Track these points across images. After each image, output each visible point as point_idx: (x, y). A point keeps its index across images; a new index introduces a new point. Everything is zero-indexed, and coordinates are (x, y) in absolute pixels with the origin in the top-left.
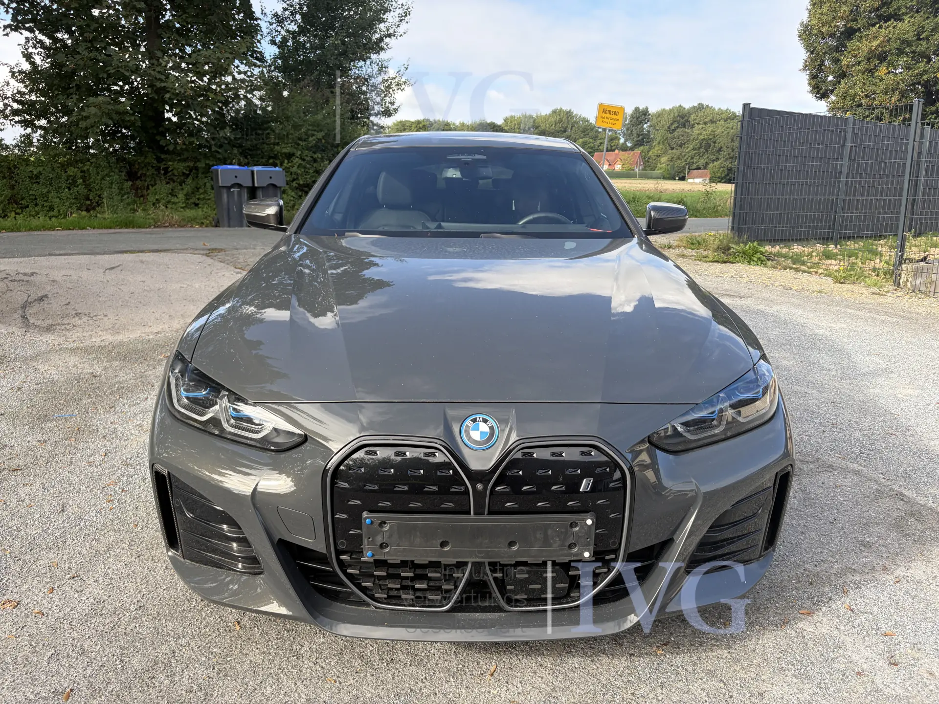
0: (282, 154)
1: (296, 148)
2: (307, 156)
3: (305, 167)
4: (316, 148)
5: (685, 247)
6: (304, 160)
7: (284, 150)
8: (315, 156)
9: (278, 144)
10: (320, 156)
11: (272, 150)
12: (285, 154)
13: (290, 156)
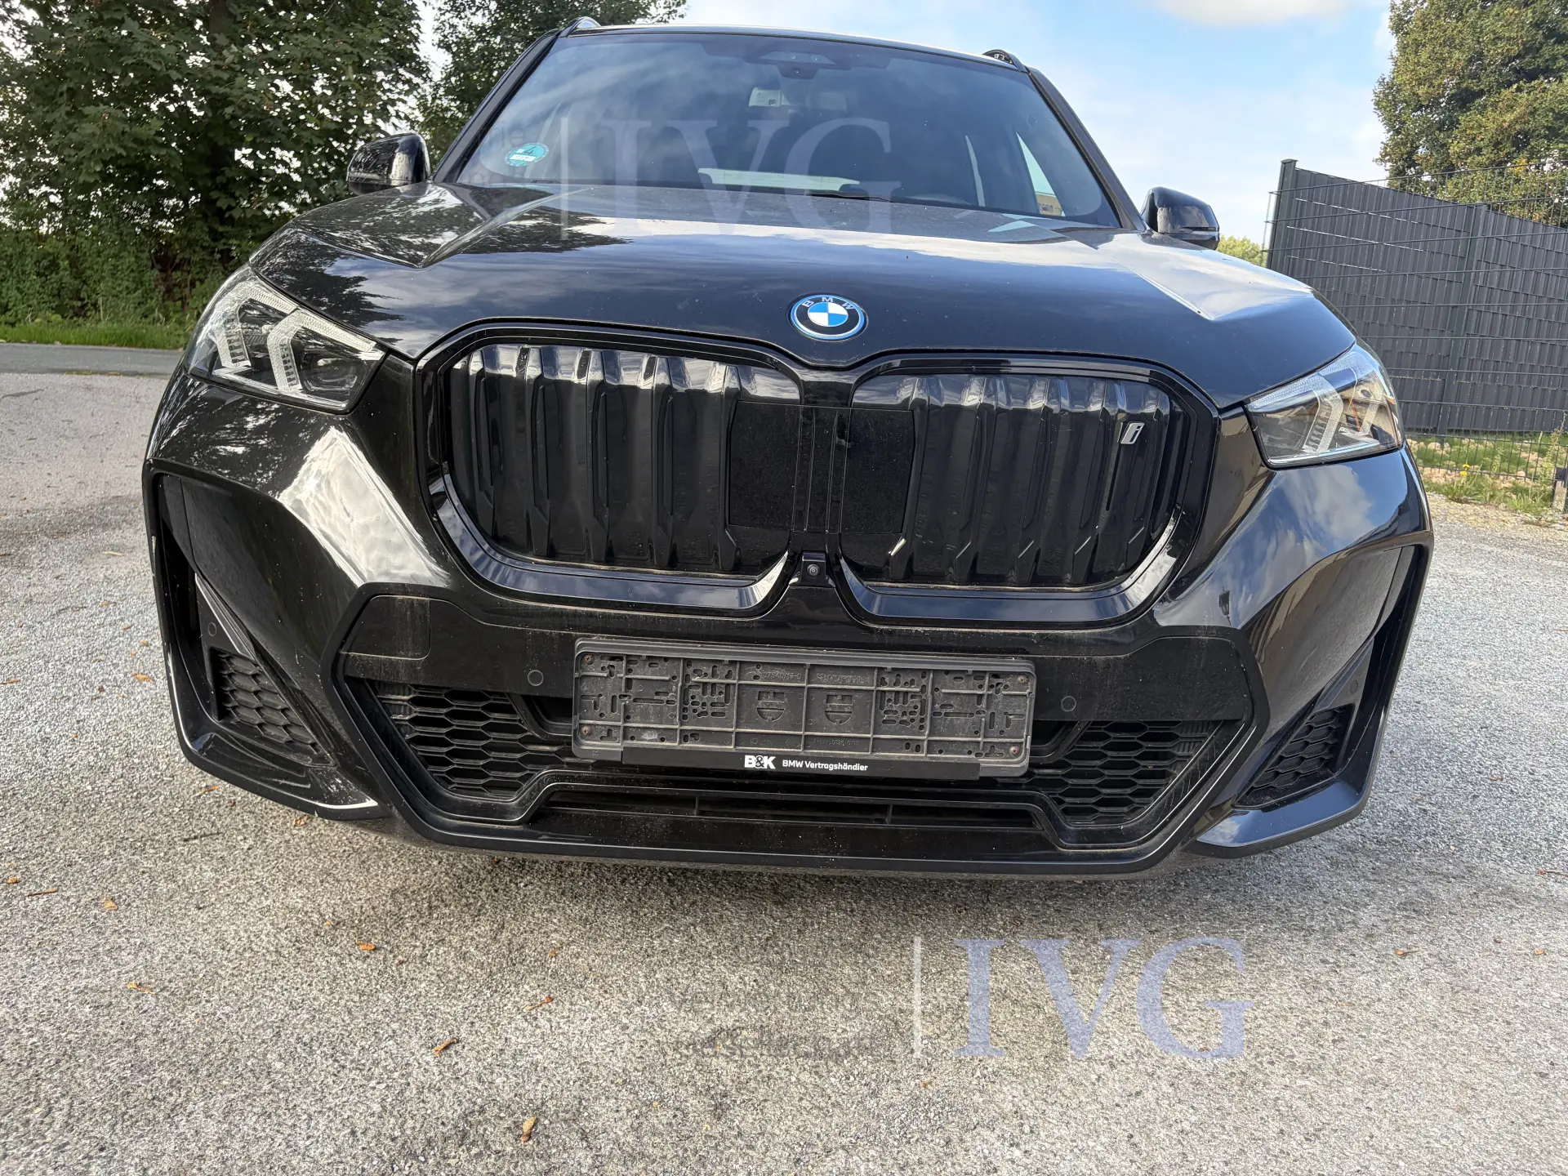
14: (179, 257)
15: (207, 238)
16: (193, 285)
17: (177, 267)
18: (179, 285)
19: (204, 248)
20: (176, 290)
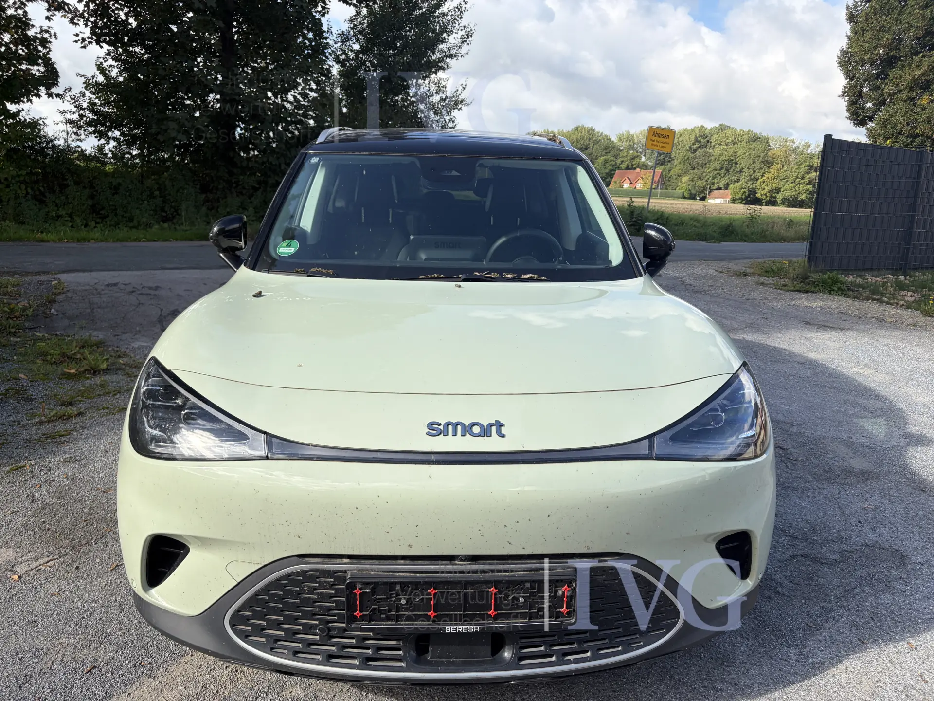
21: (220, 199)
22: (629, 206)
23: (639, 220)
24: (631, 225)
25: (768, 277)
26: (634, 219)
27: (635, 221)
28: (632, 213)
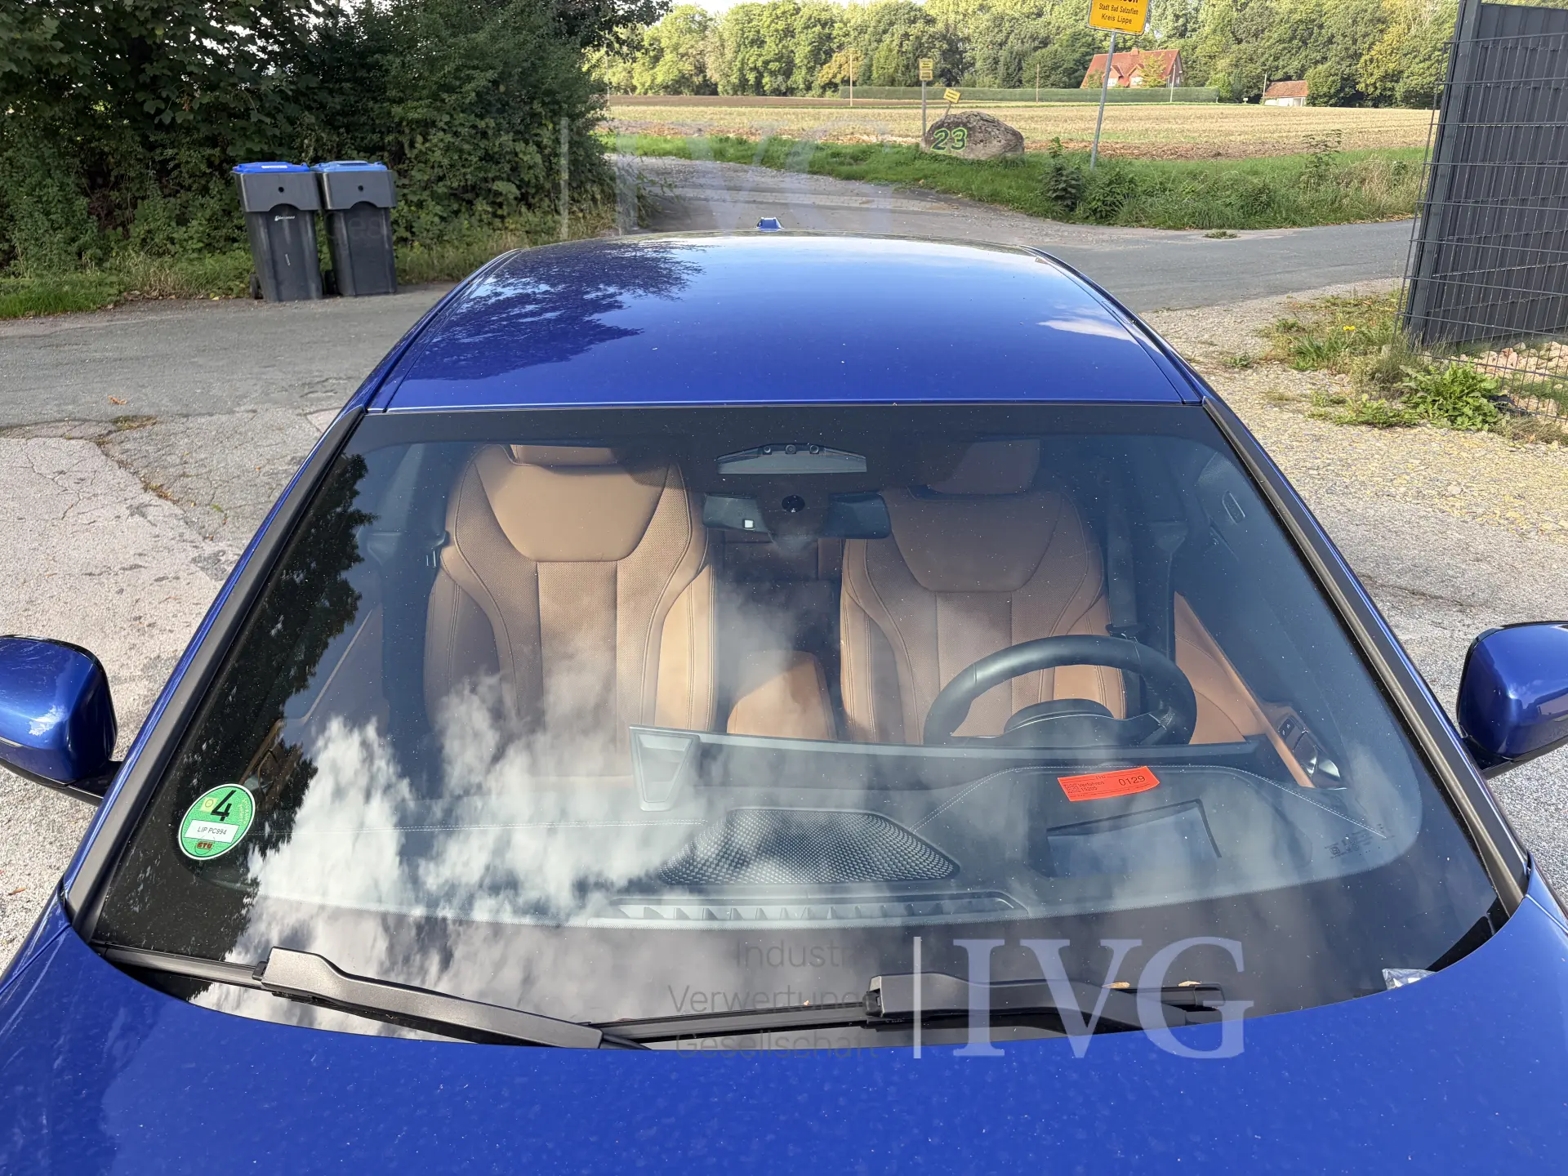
0: (410, 122)
1: (438, 109)
2: (462, 125)
3: (461, 151)
4: (483, 105)
5: (1282, 361)
6: (456, 134)
7: (413, 115)
8: (482, 124)
9: (400, 101)
10: (492, 124)
11: (389, 113)
12: (418, 122)
13: (426, 125)
14: (114, 173)
15: (140, 149)
16: (135, 206)
17: (116, 186)
18: (119, 206)
19: (140, 160)
20: (117, 212)
21: (139, 201)
22: (1055, 155)
23: (1072, 186)
24: (1057, 198)
25: (1302, 370)
26: (1063, 185)
27: (1064, 189)
28: (1059, 170)
